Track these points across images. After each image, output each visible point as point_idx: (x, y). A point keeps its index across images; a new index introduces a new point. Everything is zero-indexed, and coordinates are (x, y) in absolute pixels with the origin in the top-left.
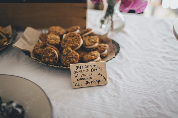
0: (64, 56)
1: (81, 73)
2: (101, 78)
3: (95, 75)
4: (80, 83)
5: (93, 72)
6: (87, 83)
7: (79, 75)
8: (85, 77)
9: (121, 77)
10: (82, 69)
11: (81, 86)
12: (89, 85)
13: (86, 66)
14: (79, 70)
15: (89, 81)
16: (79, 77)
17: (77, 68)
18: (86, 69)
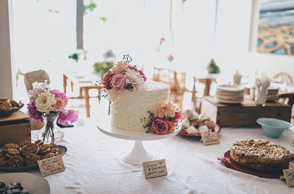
0: (28, 160)
1: (47, 166)
2: (61, 166)
3: (56, 165)
4: (47, 172)
5: (54, 163)
6: (52, 171)
7: (45, 166)
8: (50, 167)
9: (73, 165)
10: (47, 163)
11: (48, 174)
12: (53, 172)
13: (49, 160)
14: (44, 164)
15: (53, 169)
16: (46, 168)
17: (43, 162)
18: (50, 162)
